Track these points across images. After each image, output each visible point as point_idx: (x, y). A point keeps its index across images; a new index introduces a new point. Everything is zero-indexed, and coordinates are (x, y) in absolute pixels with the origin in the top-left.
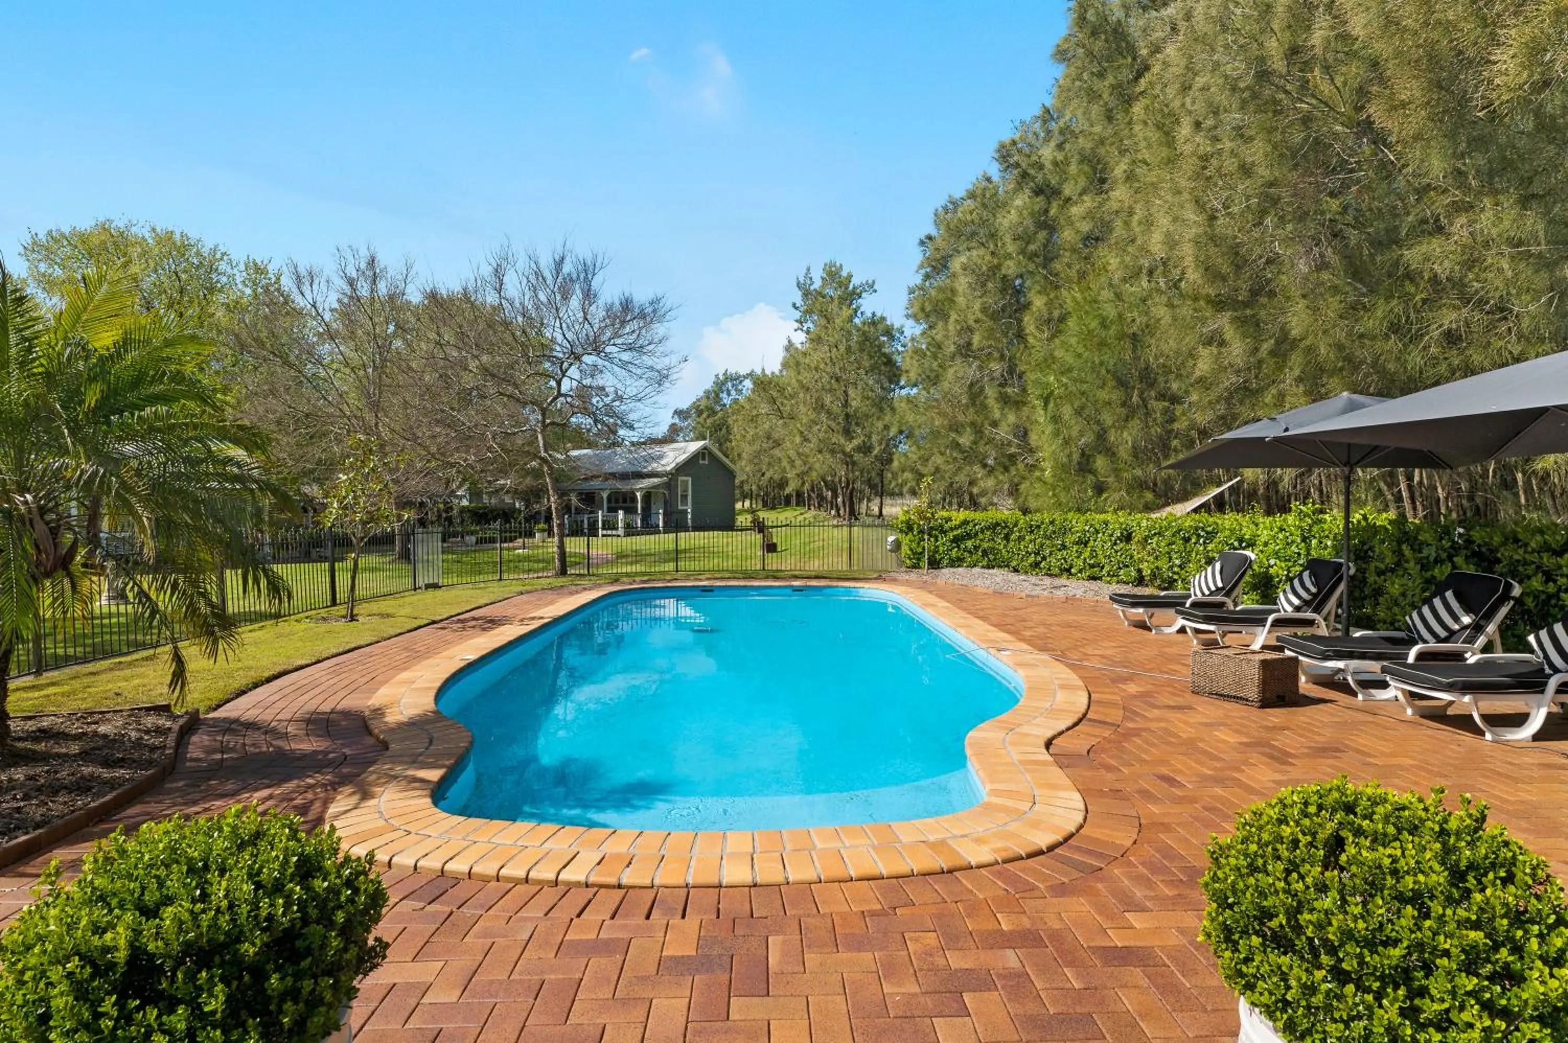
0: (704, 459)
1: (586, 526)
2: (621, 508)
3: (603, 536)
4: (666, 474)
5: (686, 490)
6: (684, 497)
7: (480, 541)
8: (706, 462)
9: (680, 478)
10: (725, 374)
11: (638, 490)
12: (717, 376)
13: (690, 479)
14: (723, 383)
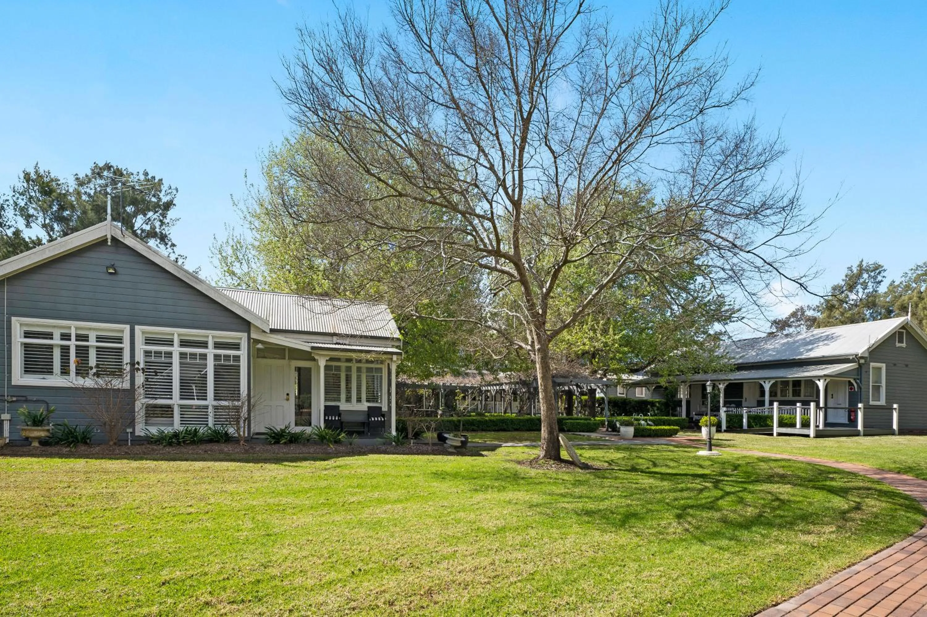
0: (901, 341)
1: (745, 421)
2: (799, 401)
3: (780, 434)
4: (856, 358)
5: (878, 380)
6: (877, 389)
7: (640, 433)
8: (904, 345)
9: (872, 364)
10: (860, 266)
11: (819, 378)
12: (850, 269)
13: (883, 366)
14: (859, 275)
